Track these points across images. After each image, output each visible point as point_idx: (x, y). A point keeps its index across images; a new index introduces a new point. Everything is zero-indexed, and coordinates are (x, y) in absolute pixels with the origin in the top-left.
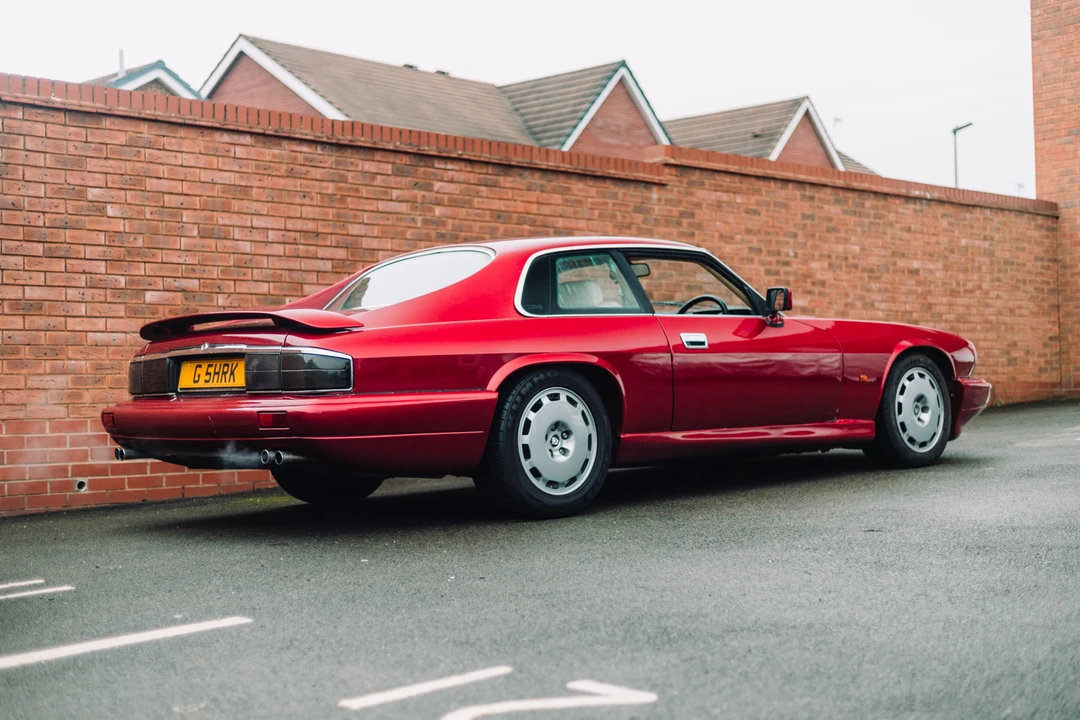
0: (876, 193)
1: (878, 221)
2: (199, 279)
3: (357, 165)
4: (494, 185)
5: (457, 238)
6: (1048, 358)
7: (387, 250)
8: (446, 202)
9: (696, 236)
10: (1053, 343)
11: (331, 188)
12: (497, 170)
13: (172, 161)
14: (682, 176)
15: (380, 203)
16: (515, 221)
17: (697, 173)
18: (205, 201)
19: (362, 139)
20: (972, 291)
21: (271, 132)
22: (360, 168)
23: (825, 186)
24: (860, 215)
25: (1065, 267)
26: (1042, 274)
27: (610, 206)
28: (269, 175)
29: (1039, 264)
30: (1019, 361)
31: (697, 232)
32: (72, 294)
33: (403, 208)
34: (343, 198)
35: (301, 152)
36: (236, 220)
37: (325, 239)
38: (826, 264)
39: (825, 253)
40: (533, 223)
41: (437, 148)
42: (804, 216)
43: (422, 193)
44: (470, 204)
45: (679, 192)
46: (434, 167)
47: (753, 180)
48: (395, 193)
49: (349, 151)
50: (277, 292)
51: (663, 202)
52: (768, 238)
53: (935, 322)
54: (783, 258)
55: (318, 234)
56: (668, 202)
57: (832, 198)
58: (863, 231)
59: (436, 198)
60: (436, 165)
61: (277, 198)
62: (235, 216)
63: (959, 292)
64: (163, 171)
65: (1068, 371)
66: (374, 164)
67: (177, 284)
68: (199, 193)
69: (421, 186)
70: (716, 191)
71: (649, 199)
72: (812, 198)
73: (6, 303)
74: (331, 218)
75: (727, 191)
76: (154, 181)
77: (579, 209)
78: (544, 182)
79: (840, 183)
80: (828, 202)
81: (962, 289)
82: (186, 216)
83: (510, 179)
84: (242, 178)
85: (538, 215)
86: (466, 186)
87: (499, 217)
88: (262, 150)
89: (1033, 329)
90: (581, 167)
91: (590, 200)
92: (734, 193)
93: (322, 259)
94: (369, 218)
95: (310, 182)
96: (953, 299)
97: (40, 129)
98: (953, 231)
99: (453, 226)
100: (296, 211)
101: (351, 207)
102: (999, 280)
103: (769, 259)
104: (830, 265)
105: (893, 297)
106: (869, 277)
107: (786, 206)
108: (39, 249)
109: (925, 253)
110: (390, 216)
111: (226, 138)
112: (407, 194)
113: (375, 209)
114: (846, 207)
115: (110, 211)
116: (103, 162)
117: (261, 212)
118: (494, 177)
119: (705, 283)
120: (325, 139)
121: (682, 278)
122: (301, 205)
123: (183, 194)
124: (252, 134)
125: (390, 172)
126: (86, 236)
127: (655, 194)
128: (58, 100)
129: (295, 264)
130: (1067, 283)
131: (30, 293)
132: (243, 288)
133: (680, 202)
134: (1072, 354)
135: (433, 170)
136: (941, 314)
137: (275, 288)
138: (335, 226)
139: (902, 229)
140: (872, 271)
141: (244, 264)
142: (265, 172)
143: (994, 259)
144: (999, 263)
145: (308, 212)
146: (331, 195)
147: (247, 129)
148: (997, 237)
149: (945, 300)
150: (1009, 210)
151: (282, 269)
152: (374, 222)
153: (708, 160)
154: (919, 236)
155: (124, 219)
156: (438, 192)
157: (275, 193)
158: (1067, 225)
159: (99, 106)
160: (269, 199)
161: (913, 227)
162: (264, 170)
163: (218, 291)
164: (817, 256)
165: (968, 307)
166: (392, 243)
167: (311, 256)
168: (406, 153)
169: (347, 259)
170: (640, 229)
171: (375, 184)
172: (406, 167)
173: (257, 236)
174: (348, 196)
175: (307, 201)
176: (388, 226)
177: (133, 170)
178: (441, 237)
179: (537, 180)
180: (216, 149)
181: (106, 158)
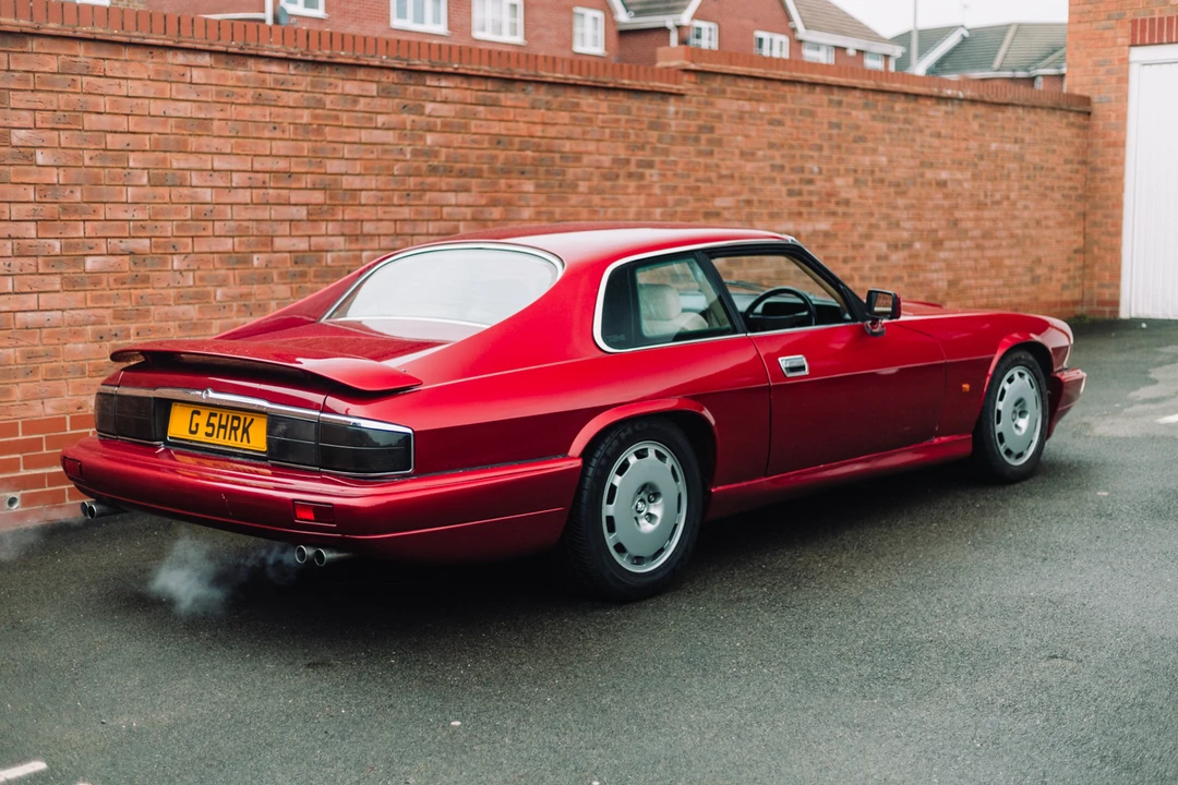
0: (906, 94)
1: (907, 126)
2: (150, 238)
3: (336, 86)
4: (495, 104)
5: (451, 171)
6: (1072, 273)
7: (372, 190)
8: (439, 128)
9: (716, 156)
10: (1077, 256)
11: (305, 116)
12: (497, 85)
13: (114, 90)
14: (702, 83)
15: (363, 131)
16: (516, 147)
17: (719, 78)
18: (157, 140)
19: (342, 53)
20: (998, 203)
21: (236, 50)
22: (339, 90)
23: (855, 88)
24: (889, 120)
25: (1094, 170)
26: (1070, 179)
27: (623, 122)
28: (233, 103)
29: (1068, 167)
30: (1042, 279)
31: (716, 150)
33: (390, 137)
34: (319, 130)
35: (270, 73)
36: (193, 162)
37: (299, 180)
38: (851, 180)
39: (851, 166)
40: (537, 148)
41: (430, 61)
42: (831, 125)
43: (412, 117)
44: (464, 129)
45: (699, 103)
46: (424, 85)
47: (778, 85)
48: (381, 119)
49: (328, 69)
50: (242, 250)
51: (680, 115)
52: (792, 152)
53: (960, 239)
54: (807, 176)
55: (290, 174)
56: (686, 115)
57: (861, 102)
58: (892, 139)
59: (428, 123)
60: (428, 83)
61: (242, 132)
62: (192, 157)
63: (986, 205)
64: (104, 104)
65: (1091, 287)
67: (123, 246)
68: (148, 130)
69: (411, 109)
70: (738, 99)
71: (665, 112)
72: (840, 103)
74: (305, 153)
75: (750, 100)
76: (94, 117)
77: (588, 129)
78: (549, 98)
79: (870, 84)
80: (855, 107)
81: (989, 201)
82: (134, 160)
83: (511, 95)
84: (200, 109)
85: (543, 138)
86: (462, 106)
87: (499, 142)
88: (223, 71)
89: (1058, 242)
90: (592, 78)
91: (600, 117)
92: (757, 101)
93: (296, 205)
94: (350, 151)
95: (281, 110)
96: (979, 213)
98: (984, 135)
99: (447, 156)
100: (264, 148)
101: (329, 138)
102: (1027, 188)
103: (792, 177)
104: (856, 181)
105: (919, 214)
106: (897, 193)
107: (812, 114)
109: (953, 162)
110: (375, 148)
111: (181, 58)
112: (393, 119)
113: (357, 139)
114: (874, 113)
115: (40, 158)
116: (29, 96)
117: (223, 151)
118: (494, 94)
119: (724, 208)
120: (299, 56)
121: (699, 204)
122: (271, 139)
123: (129, 132)
124: (211, 52)
125: (375, 94)
126: (9, 192)
127: (672, 107)
129: (264, 213)
130: (1096, 189)
132: (202, 246)
133: (699, 114)
134: (1096, 269)
135: (424, 89)
136: (966, 231)
137: (240, 243)
138: (310, 163)
139: (932, 135)
140: (898, 185)
141: (205, 216)
142: (227, 100)
143: (1024, 164)
144: (1029, 168)
145: (280, 147)
146: (305, 125)
147: (207, 47)
148: (1028, 138)
149: (971, 214)
150: (1042, 108)
151: (250, 220)
152: (356, 156)
153: (731, 64)
154: (950, 141)
155: (58, 167)
156: (430, 116)
157: (239, 126)
158: (1100, 123)
159: (24, 23)
160: (233, 134)
161: (943, 132)
162: (226, 98)
163: (173, 251)
164: (842, 172)
165: (994, 220)
166: (377, 181)
167: (283, 202)
168: (394, 69)
169: (325, 204)
170: (654, 149)
171: (358, 108)
172: (393, 86)
173: (219, 181)
174: (326, 125)
175: (277, 134)
176: (372, 159)
177: (67, 104)
178: (433, 170)
179: (542, 95)
180: (169, 73)
181: (34, 90)
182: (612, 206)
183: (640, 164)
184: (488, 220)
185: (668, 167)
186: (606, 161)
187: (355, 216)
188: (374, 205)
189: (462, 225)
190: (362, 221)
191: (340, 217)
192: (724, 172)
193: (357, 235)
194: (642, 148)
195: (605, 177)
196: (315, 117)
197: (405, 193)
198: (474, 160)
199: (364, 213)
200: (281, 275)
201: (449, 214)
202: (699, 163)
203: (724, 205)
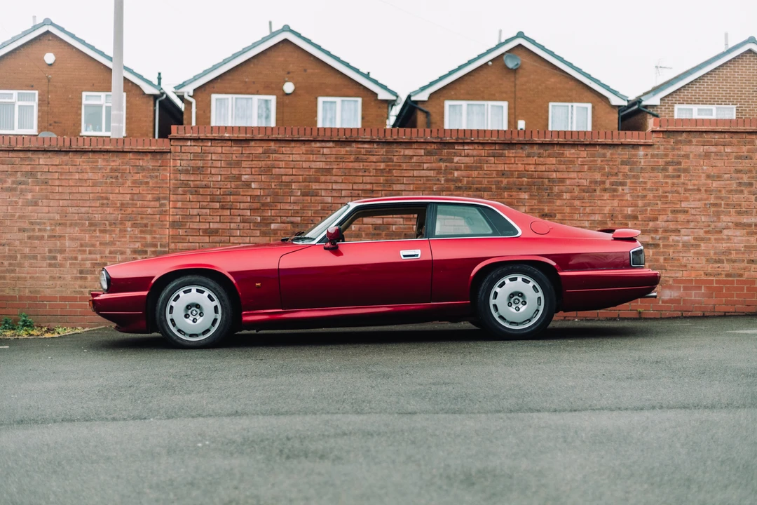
2: (301, 217)
3: (400, 152)
4: (501, 156)
5: (470, 189)
8: (463, 168)
9: (682, 177)
11: (382, 166)
12: (502, 147)
13: (287, 159)
14: (668, 138)
15: (415, 172)
16: (516, 176)
17: (684, 135)
18: (305, 178)
19: (404, 137)
22: (402, 154)
27: (599, 162)
28: (343, 162)
31: (683, 175)
32: (233, 225)
33: (432, 173)
34: (390, 172)
35: (363, 148)
36: (323, 186)
37: (377, 193)
40: (531, 177)
41: (457, 138)
43: (445, 164)
44: (481, 169)
45: (665, 149)
46: (454, 149)
47: (744, 136)
48: (426, 166)
49: (395, 145)
51: (649, 156)
55: (373, 191)
56: (653, 156)
59: (455, 167)
60: (456, 148)
61: (347, 173)
62: (322, 184)
64: (282, 164)
67: (288, 220)
68: (301, 174)
69: (445, 160)
70: (703, 145)
71: (636, 155)
73: (201, 231)
74: (382, 182)
75: (716, 145)
76: (277, 169)
77: (571, 166)
78: (542, 151)
82: (294, 186)
83: (514, 151)
84: (327, 164)
85: (536, 171)
86: (478, 158)
87: (503, 175)
88: (339, 149)
90: (574, 139)
91: (580, 159)
92: (724, 145)
94: (407, 180)
95: (369, 164)
97: (219, 150)
99: (468, 182)
100: (360, 180)
101: (395, 175)
108: (217, 205)
110: (422, 179)
111: (318, 145)
112: (434, 165)
113: (411, 175)
115: (253, 185)
116: (250, 163)
117: (338, 181)
118: (501, 151)
121: (666, 206)
122: (363, 176)
123: (292, 175)
124: (333, 141)
125: (423, 154)
126: (240, 198)
127: (641, 152)
128: (228, 135)
131: (212, 226)
133: (666, 155)
135: (453, 151)
138: (384, 186)
141: (327, 208)
145: (367, 179)
146: (382, 169)
147: (331, 139)
152: (411, 182)
155: (261, 189)
156: (457, 163)
159: (249, 136)
160: (343, 174)
162: (340, 159)
163: (311, 223)
166: (423, 194)
168: (434, 143)
170: (625, 176)
171: (413, 161)
172: (434, 150)
173: (335, 194)
174: (394, 169)
175: (367, 174)
176: (420, 184)
177: (266, 165)
178: (459, 188)
179: (536, 149)
180: (312, 151)
181: (252, 161)
182: (589, 206)
183: (612, 184)
185: (638, 185)
186: (585, 183)
192: (691, 187)
194: (616, 174)
195: (584, 191)
200: (367, 234)
202: (667, 183)
203: (692, 206)
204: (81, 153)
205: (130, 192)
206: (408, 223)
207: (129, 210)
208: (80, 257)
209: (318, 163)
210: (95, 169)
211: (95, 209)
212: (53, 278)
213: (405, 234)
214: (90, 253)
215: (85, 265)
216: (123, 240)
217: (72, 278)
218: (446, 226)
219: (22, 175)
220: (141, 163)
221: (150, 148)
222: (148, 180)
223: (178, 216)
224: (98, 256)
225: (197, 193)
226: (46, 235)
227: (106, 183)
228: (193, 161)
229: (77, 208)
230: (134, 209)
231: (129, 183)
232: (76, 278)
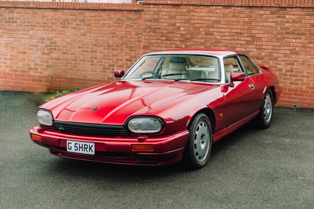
5: (294, 33)
7: (266, 38)
8: (291, 22)
11: (247, 19)
13: (198, 15)
15: (264, 23)
18: (207, 25)
21: (227, 5)
22: (258, 13)
33: (273, 24)
34: (251, 23)
35: (237, 10)
36: (216, 30)
37: (244, 34)
41: (288, 4)
43: (281, 19)
44: (301, 22)
46: (287, 11)
49: (254, 8)
55: (241, 33)
59: (287, 21)
61: (228, 23)
62: (215, 29)
64: (196, 18)
66: (263, 11)
68: (205, 23)
74: (246, 28)
76: (193, 21)
82: (201, 29)
84: (218, 18)
86: (299, 16)
93: (242, 40)
94: (259, 28)
95: (240, 18)
97: (166, 10)
99: (293, 29)
100: (235, 27)
101: (253, 25)
108: (164, 38)
110: (268, 27)
111: (214, 7)
112: (275, 20)
113: (262, 25)
115: (182, 29)
116: (180, 17)
117: (223, 28)
120: (244, 5)
122: (236, 25)
123: (201, 24)
124: (222, 6)
125: (269, 13)
126: (175, 35)
128: (169, 2)
129: (234, 42)
135: (286, 12)
138: (247, 31)
141: (217, 42)
142: (226, 16)
145: (239, 27)
151: (229, 43)
152: (262, 29)
155: (185, 31)
156: (288, 19)
157: (228, 22)
159: (180, 3)
160: (226, 24)
162: (225, 16)
166: (268, 36)
167: (239, 39)
168: (276, 7)
169: (251, 41)
171: (263, 17)
172: (275, 11)
174: (253, 22)
176: (267, 30)
177: (188, 18)
178: (288, 33)
180: (211, 11)
181: (181, 16)
184: (308, 47)
187: (259, 44)
188: (267, 41)
189: (297, 48)
190: (262, 45)
191: (256, 44)
193: (260, 49)
196: (250, 20)
197: (277, 39)
198: (303, 30)
199: (263, 43)
201: (292, 45)
204: (103, 11)
205: (125, 30)
206: (259, 51)
207: (125, 39)
208: (103, 61)
209: (214, 17)
210: (110, 19)
211: (109, 38)
212: (92, 71)
213: (257, 57)
214: (108, 60)
215: (105, 65)
216: (122, 54)
217: (100, 71)
218: (280, 53)
219: (79, 21)
220: (130, 16)
221: (134, 8)
222: (133, 25)
223: (146, 43)
224: (111, 61)
225: (155, 32)
226: (89, 50)
227: (115, 26)
228: (154, 16)
229: (102, 38)
230: (127, 39)
231: (124, 26)
232: (102, 71)
